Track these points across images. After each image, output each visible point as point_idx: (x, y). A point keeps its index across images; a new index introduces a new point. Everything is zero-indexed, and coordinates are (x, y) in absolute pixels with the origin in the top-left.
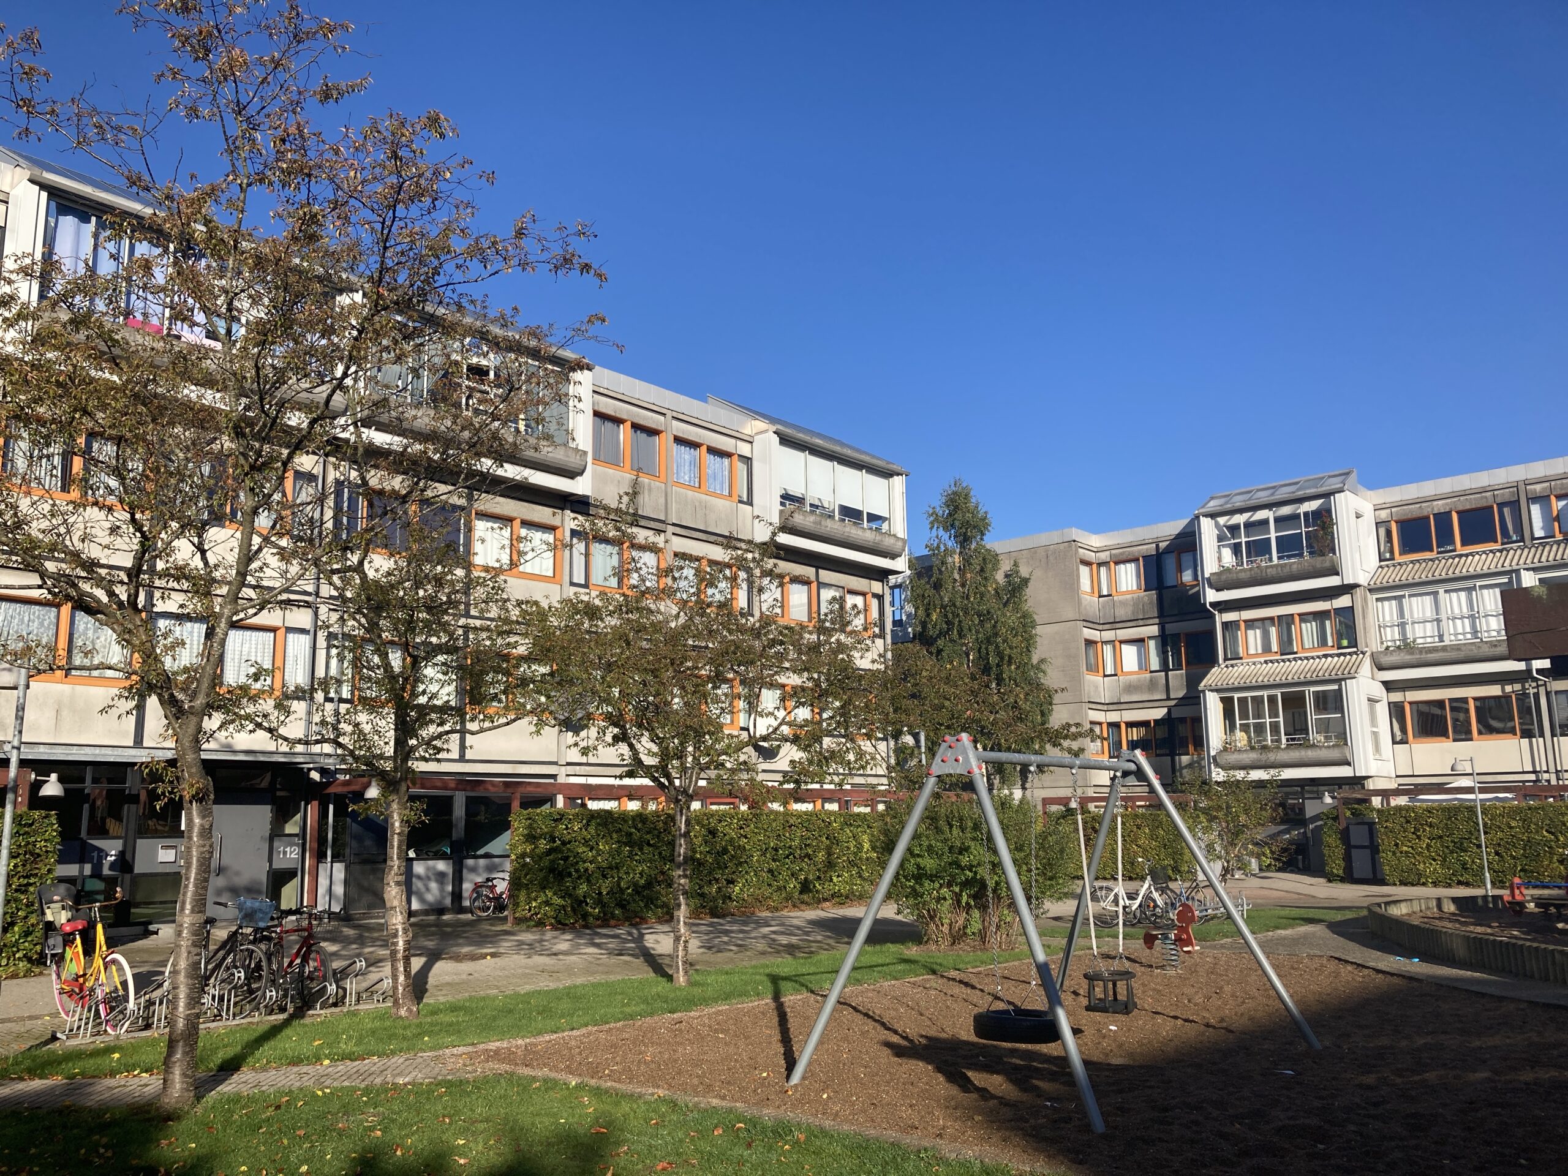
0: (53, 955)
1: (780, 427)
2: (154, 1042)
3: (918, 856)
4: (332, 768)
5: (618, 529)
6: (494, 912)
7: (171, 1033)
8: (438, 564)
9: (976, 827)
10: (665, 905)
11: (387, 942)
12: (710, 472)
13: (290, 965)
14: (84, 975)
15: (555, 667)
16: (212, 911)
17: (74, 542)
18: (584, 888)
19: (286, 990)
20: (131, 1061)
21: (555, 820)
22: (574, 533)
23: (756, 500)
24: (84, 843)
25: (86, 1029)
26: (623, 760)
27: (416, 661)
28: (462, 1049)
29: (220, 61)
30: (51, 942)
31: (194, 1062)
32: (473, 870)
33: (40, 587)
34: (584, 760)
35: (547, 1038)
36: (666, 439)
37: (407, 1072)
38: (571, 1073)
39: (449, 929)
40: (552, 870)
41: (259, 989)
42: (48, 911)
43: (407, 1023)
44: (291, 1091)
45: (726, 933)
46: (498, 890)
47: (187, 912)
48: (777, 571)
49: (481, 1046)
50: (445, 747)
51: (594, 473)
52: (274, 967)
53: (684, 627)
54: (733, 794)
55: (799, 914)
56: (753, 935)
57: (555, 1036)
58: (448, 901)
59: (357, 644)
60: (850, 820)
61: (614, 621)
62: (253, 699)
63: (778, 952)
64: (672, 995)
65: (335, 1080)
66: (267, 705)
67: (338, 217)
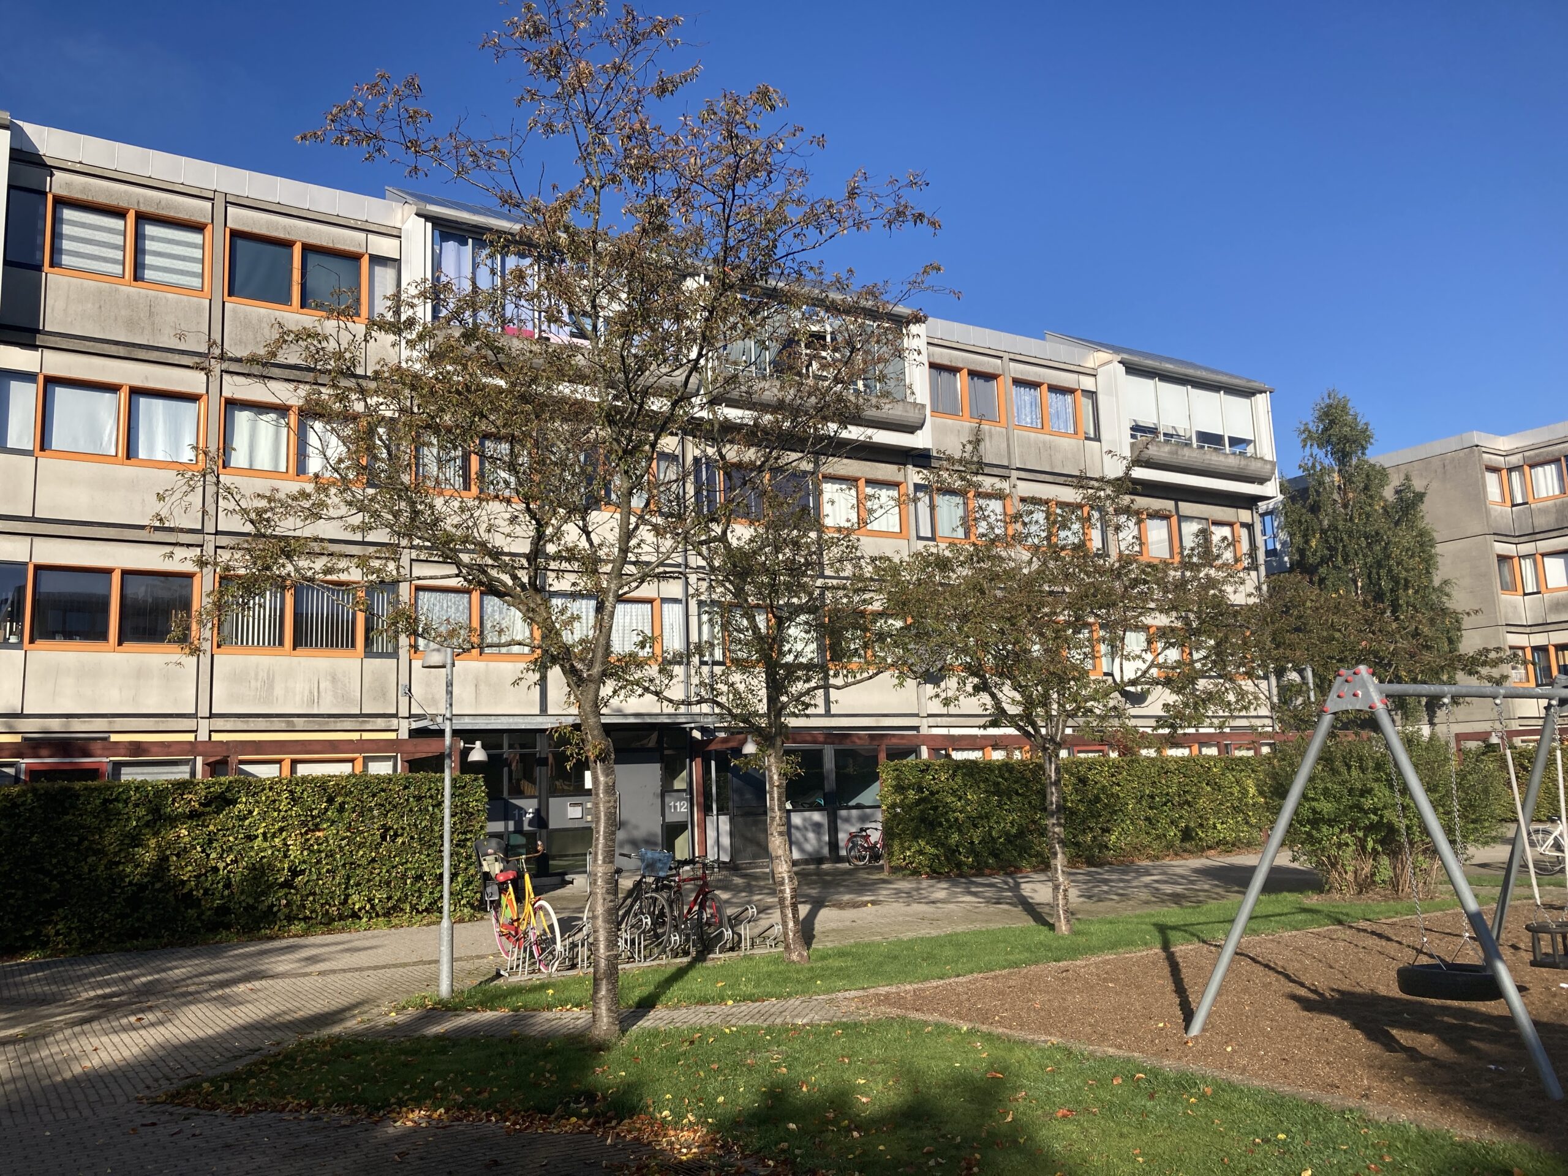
0: (492, 902)
1: (1125, 356)
2: (580, 981)
3: (1313, 799)
4: (712, 726)
5: (963, 479)
6: (870, 861)
7: (595, 973)
8: (795, 528)
9: (1379, 767)
10: (1038, 854)
11: (774, 889)
12: (1053, 411)
13: (689, 912)
14: (518, 919)
15: (910, 621)
16: (621, 862)
17: (481, 534)
18: (956, 837)
19: (688, 936)
20: (563, 997)
21: (922, 771)
22: (918, 487)
23: (1103, 436)
24: (507, 804)
25: (524, 968)
26: (986, 710)
27: (780, 621)
28: (853, 993)
29: (569, 77)
30: (489, 890)
31: (616, 997)
32: (847, 820)
33: (457, 576)
34: (944, 711)
35: (935, 984)
36: (1005, 382)
37: (804, 1013)
38: (961, 1019)
39: (828, 878)
40: (923, 820)
41: (664, 934)
42: (484, 863)
43: (799, 967)
44: (701, 1028)
45: (1106, 882)
46: (873, 840)
47: (600, 862)
48: (1134, 507)
49: (872, 991)
50: (813, 702)
51: (933, 425)
52: (676, 913)
53: (1038, 572)
54: (1104, 741)
55: (1182, 862)
56: (1134, 884)
57: (941, 982)
58: (826, 851)
59: (727, 609)
60: (1232, 765)
61: (965, 572)
62: (640, 665)
63: (1163, 901)
64: (1055, 945)
65: (740, 1019)
66: (653, 670)
67: (683, 204)
